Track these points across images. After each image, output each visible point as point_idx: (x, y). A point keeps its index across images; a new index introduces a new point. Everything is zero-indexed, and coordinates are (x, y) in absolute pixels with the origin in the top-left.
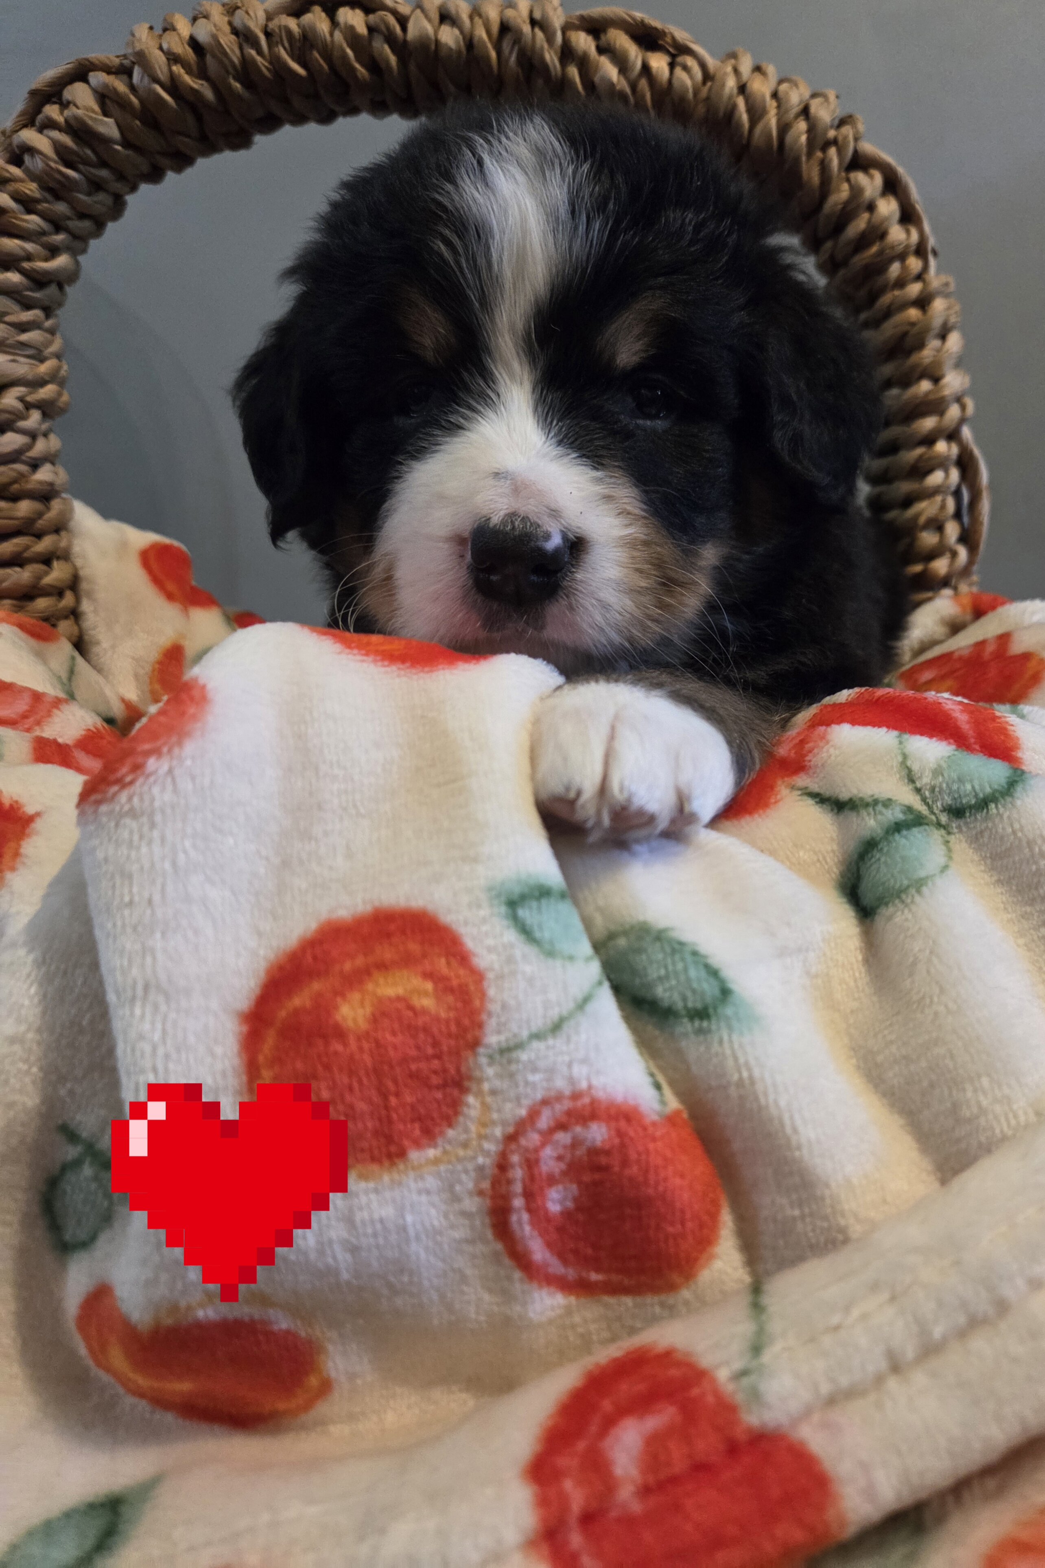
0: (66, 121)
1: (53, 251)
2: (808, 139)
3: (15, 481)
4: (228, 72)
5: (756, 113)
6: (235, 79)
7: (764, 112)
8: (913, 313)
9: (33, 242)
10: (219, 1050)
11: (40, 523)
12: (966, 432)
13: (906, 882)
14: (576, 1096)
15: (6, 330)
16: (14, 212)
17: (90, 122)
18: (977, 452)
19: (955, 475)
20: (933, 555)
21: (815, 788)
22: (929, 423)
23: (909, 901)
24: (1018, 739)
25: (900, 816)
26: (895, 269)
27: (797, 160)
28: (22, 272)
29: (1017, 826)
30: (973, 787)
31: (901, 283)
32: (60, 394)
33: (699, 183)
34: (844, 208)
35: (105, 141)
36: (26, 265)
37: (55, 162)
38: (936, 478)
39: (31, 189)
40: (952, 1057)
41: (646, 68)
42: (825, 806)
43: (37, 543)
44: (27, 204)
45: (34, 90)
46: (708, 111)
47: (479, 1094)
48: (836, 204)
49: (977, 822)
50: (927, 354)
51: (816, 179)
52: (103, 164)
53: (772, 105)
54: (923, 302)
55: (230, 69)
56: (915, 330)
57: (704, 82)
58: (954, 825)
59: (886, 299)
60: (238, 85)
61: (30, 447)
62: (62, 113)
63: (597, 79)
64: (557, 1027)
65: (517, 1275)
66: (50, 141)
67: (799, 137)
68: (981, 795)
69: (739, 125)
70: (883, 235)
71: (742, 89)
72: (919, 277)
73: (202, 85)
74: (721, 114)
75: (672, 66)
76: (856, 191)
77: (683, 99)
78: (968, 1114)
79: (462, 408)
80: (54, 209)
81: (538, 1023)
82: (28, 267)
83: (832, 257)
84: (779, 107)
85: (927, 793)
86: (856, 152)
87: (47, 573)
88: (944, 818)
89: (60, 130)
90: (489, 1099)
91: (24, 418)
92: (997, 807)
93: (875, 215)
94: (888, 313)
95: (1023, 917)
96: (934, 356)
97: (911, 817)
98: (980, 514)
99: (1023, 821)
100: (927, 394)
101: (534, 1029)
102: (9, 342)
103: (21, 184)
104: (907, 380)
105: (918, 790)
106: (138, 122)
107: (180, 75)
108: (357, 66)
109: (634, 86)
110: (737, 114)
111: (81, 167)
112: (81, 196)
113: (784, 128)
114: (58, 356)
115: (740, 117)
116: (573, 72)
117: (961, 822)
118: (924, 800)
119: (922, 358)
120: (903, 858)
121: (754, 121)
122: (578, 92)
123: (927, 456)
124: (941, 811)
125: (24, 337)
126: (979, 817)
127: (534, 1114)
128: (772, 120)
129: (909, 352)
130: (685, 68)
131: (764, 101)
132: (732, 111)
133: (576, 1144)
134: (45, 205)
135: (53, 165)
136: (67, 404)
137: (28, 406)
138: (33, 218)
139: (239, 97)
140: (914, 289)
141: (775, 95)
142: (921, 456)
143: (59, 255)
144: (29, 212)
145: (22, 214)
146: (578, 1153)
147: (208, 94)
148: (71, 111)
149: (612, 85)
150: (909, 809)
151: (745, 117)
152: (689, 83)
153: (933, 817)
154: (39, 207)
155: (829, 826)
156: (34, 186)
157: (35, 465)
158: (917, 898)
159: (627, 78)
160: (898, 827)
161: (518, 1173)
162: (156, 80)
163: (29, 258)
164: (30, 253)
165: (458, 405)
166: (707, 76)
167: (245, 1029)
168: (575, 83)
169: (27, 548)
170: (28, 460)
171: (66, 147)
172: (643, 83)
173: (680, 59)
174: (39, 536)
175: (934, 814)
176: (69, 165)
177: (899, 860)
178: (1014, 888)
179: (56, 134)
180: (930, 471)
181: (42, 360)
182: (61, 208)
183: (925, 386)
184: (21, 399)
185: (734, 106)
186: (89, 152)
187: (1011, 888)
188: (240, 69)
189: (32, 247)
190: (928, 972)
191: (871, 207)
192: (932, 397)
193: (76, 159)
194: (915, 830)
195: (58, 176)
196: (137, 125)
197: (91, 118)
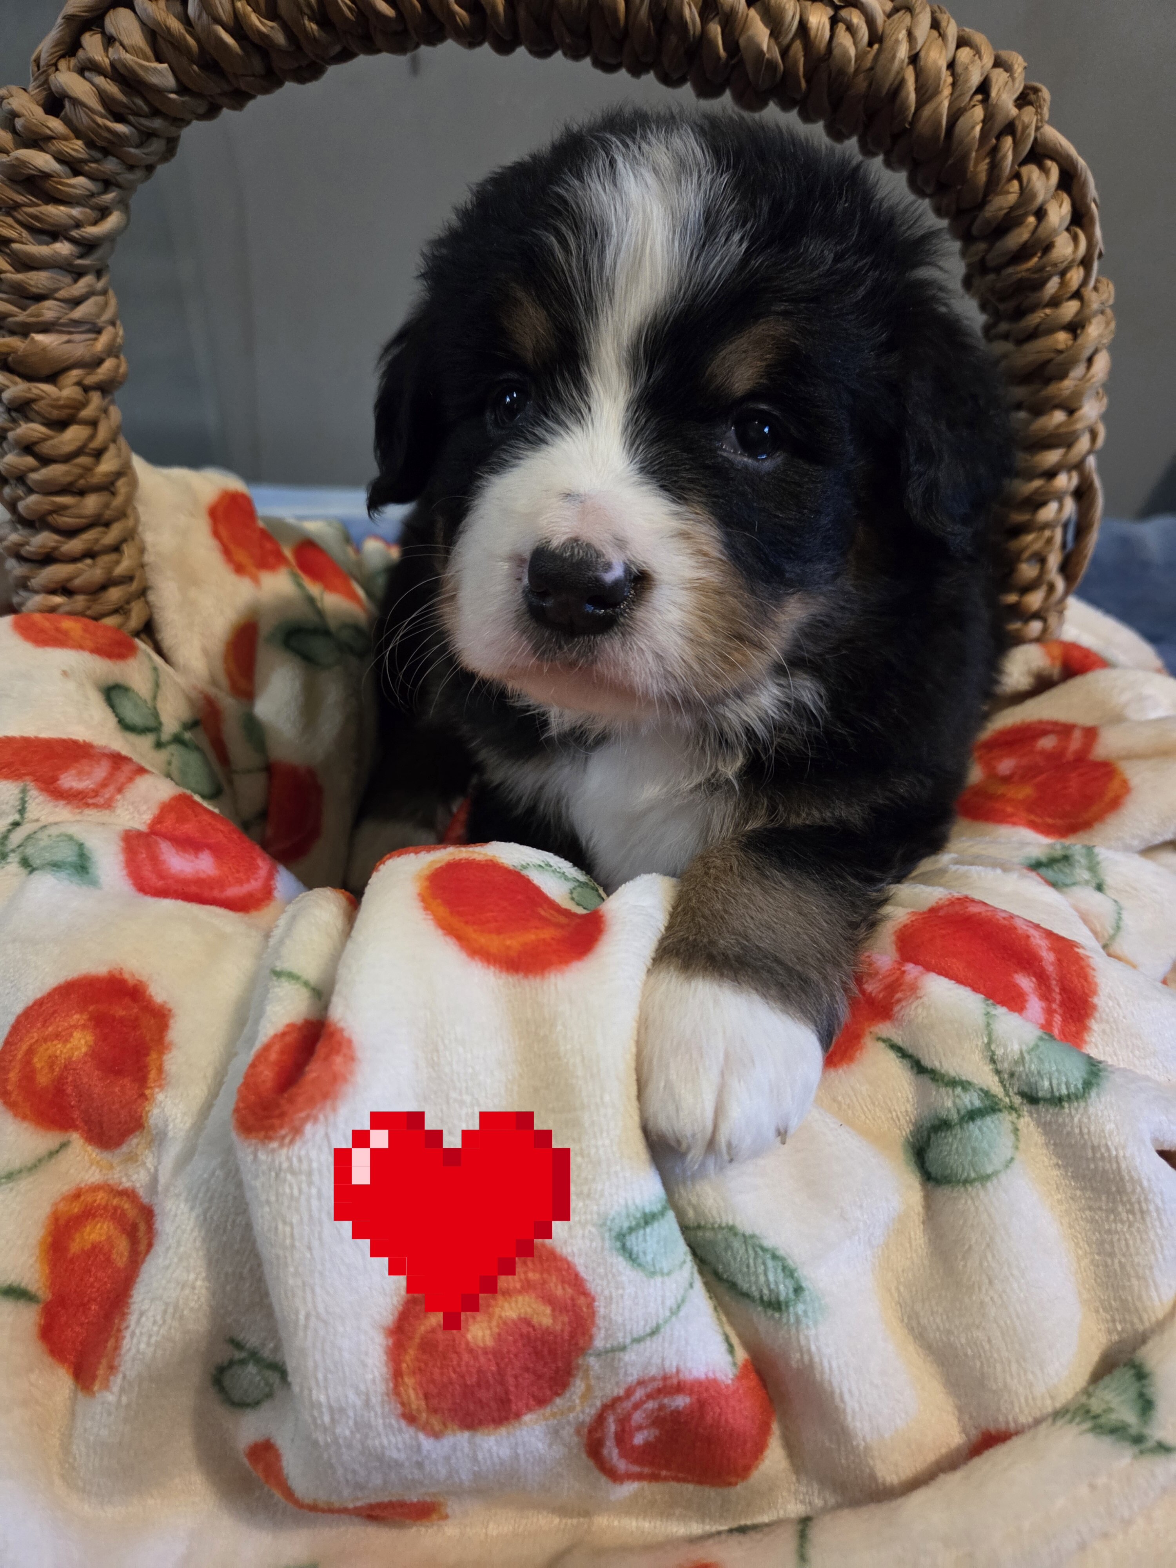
0: (112, 64)
1: (104, 212)
2: (982, 129)
3: (81, 476)
4: (302, 13)
5: (926, 93)
6: (311, 19)
7: (937, 92)
8: (1062, 338)
9: (83, 206)
10: (370, 1361)
11: (108, 514)
12: (1091, 461)
13: (973, 1175)
14: (665, 1378)
15: (58, 308)
16: (60, 177)
17: (141, 73)
18: (1097, 483)
19: (1070, 506)
20: (1028, 588)
21: (898, 1040)
22: (1053, 457)
23: (974, 1194)
24: (1096, 984)
25: (977, 1103)
26: (1053, 285)
27: (965, 157)
28: (72, 240)
29: (1085, 1131)
30: (1051, 1084)
31: (1055, 302)
32: (118, 366)
33: (846, 205)
34: (1008, 213)
35: (159, 91)
36: (74, 233)
37: (102, 116)
38: (1049, 512)
39: (76, 147)
40: (989, 1341)
41: (803, 26)
42: (905, 1062)
43: (105, 533)
44: (74, 167)
45: (70, 15)
46: (870, 85)
47: (586, 1377)
48: (1001, 209)
49: (1048, 1113)
50: (1068, 385)
51: (982, 177)
52: (156, 112)
53: (947, 78)
54: (1075, 327)
55: (306, 10)
56: (1061, 357)
57: (870, 44)
58: (1025, 1109)
59: (1036, 318)
60: (314, 26)
61: (92, 437)
62: (106, 50)
63: (742, 42)
64: (654, 1332)
65: (604, 1479)
66: (94, 89)
67: (973, 127)
68: (1057, 1094)
69: (904, 107)
70: (1048, 247)
71: (914, 59)
72: (1077, 295)
73: (272, 28)
74: (884, 91)
75: (834, 21)
76: (1026, 194)
77: (842, 72)
78: (994, 1387)
79: (550, 420)
80: (102, 169)
81: (640, 1329)
82: (77, 236)
83: (982, 261)
84: (954, 84)
85: (1006, 1076)
86: (1036, 139)
87: (118, 562)
88: (1017, 1100)
89: (106, 77)
90: (593, 1382)
91: (84, 405)
92: (1070, 1108)
93: (1043, 224)
94: (1035, 334)
95: (1072, 1198)
96: (1076, 386)
97: (987, 1103)
98: (1086, 546)
99: (1092, 1128)
100: (1059, 426)
101: (635, 1336)
102: (61, 321)
103: (64, 142)
104: (1039, 409)
105: (998, 1072)
106: (195, 67)
107: (245, 15)
108: (457, 8)
109: (784, 52)
110: (903, 94)
111: (131, 118)
112: (132, 150)
113: (955, 115)
114: (113, 323)
115: (908, 94)
116: (715, 30)
117: (1033, 1108)
118: (1002, 1081)
119: (1061, 390)
120: (974, 1150)
121: (921, 102)
122: (718, 53)
123: (1043, 490)
124: (1016, 1094)
125: (79, 313)
126: (1051, 1111)
127: (629, 1392)
128: (944, 102)
129: (1048, 381)
130: (851, 29)
131: (939, 72)
132: (899, 86)
133: (661, 1407)
134: (93, 165)
135: (100, 120)
136: (125, 376)
137: (86, 389)
138: (81, 180)
139: (314, 40)
140: (1070, 308)
141: (951, 66)
142: (1039, 488)
143: (110, 214)
144: (76, 173)
145: (68, 178)
146: (662, 1414)
147: (280, 38)
148: (117, 53)
149: (762, 53)
150: (986, 1094)
151: (912, 96)
152: (852, 52)
153: (1007, 1100)
154: (87, 168)
155: (906, 1086)
156: (78, 144)
157: (98, 454)
158: (982, 1193)
159: (778, 44)
160: (972, 1115)
161: (612, 1427)
162: (218, 21)
163: (78, 225)
164: (79, 220)
165: (547, 416)
166: (875, 37)
167: (390, 1342)
168: (717, 46)
169: (97, 540)
170: (92, 452)
171: (113, 99)
172: (798, 46)
173: (844, 13)
174: (107, 525)
175: (1009, 1096)
176: (119, 118)
177: (970, 1151)
178: (1070, 1174)
179: (100, 80)
180: (1043, 504)
181: (99, 332)
182: (110, 165)
183: (1059, 416)
184: (79, 383)
185: (902, 82)
186: (140, 102)
187: (1066, 1174)
188: (316, 7)
189: (81, 212)
190: (981, 1264)
191: (1041, 214)
192: (1063, 430)
193: (127, 111)
194: (988, 1120)
195: (106, 134)
196: (194, 71)
197: (141, 66)
